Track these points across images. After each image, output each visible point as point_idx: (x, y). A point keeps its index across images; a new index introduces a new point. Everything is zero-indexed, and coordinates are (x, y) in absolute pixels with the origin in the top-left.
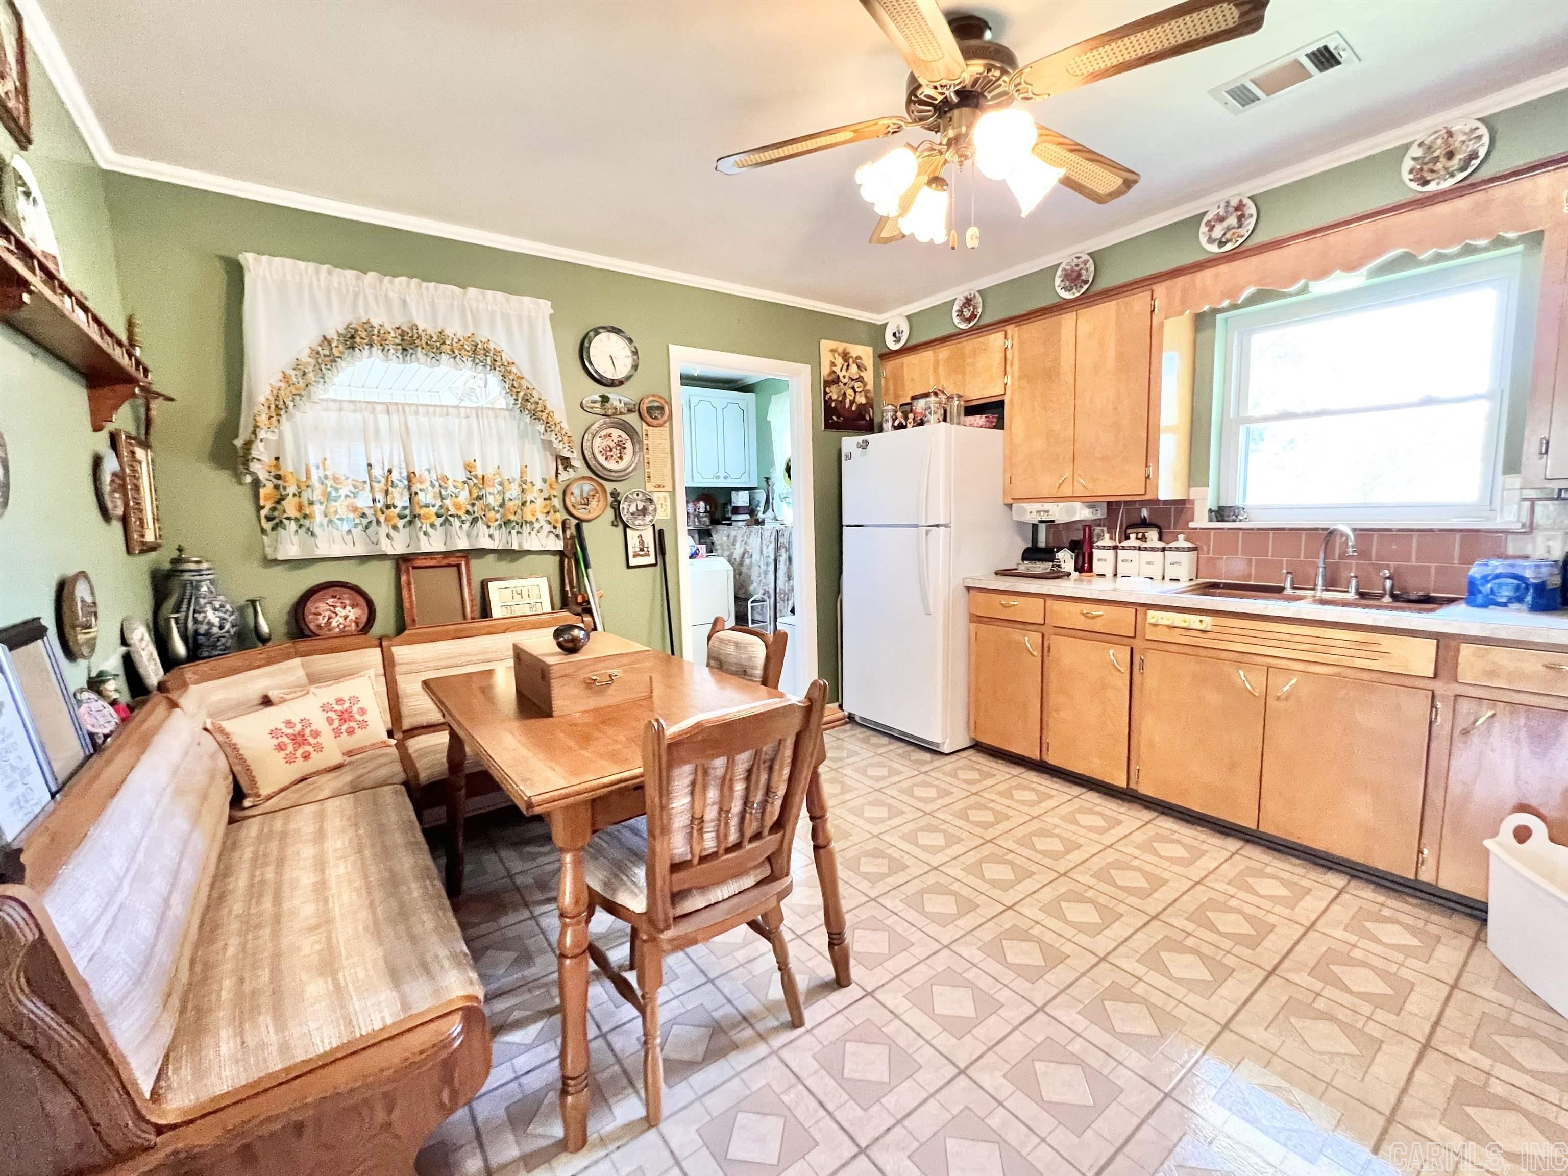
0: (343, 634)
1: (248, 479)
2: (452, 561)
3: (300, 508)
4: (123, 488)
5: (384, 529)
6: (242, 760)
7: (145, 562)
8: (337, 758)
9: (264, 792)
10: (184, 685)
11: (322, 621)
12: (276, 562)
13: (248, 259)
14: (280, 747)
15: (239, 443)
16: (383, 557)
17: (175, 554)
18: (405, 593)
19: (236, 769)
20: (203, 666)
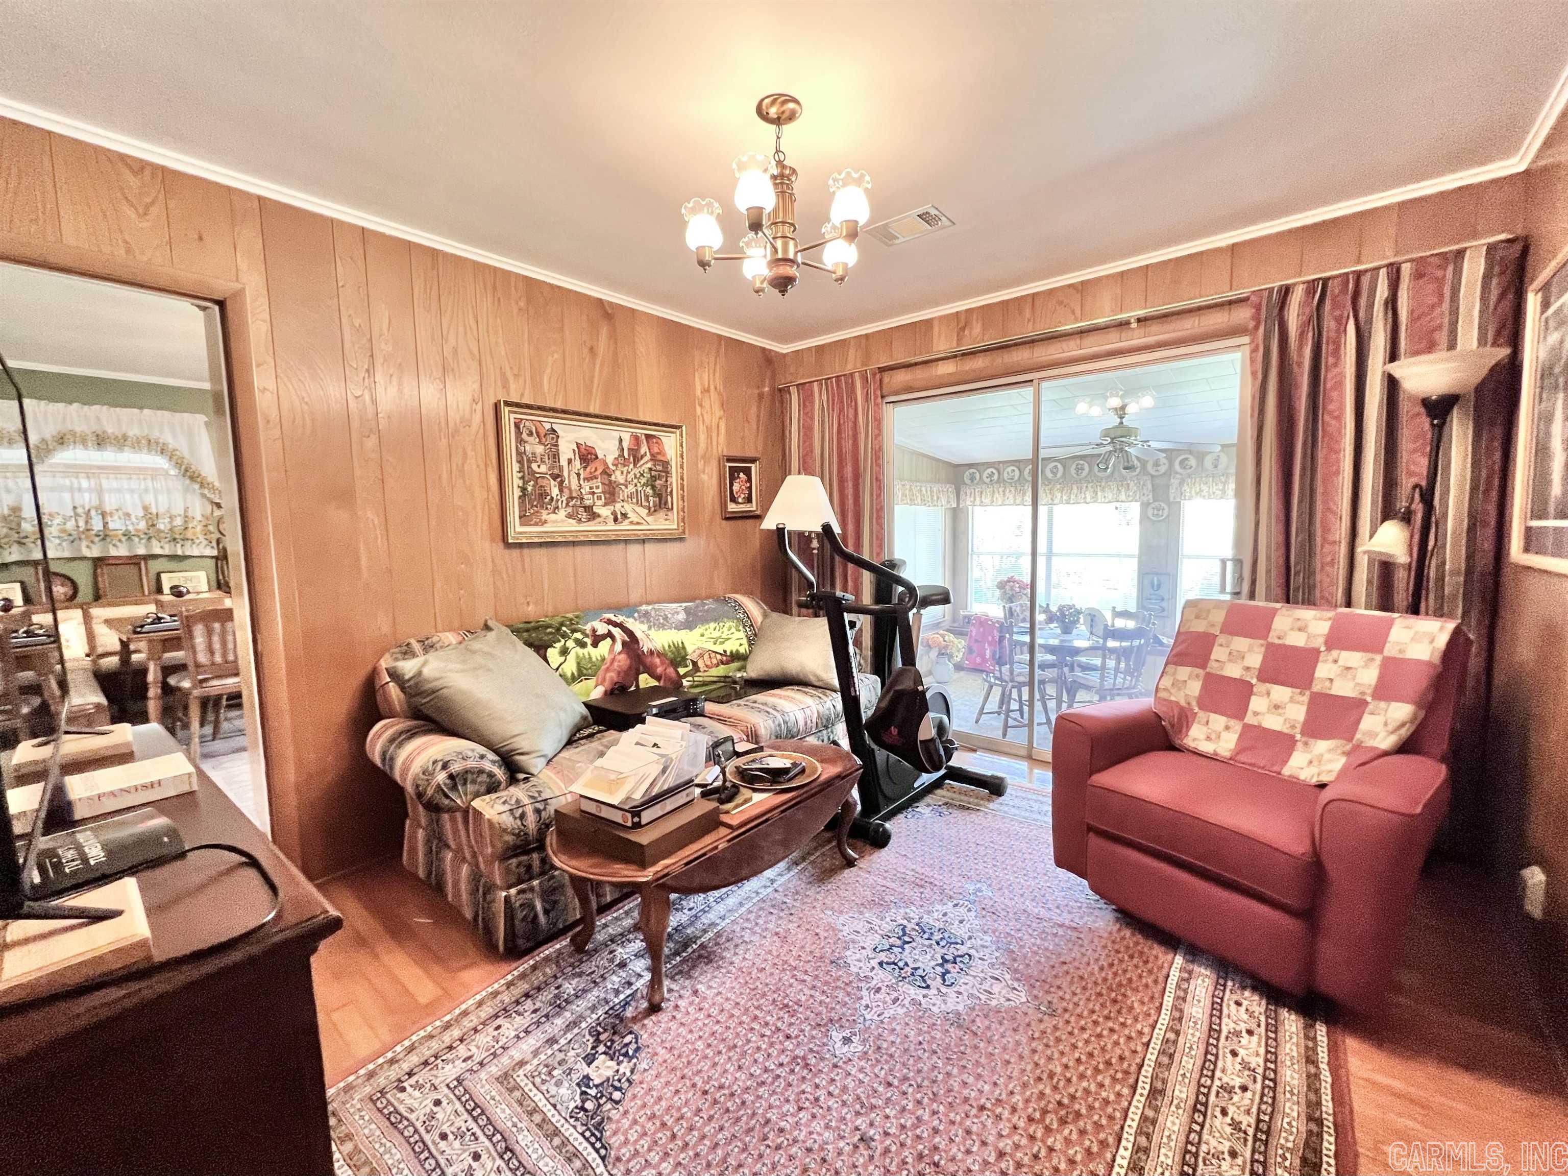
2: (134, 561)
5: (83, 543)
16: (84, 559)
18: (100, 580)
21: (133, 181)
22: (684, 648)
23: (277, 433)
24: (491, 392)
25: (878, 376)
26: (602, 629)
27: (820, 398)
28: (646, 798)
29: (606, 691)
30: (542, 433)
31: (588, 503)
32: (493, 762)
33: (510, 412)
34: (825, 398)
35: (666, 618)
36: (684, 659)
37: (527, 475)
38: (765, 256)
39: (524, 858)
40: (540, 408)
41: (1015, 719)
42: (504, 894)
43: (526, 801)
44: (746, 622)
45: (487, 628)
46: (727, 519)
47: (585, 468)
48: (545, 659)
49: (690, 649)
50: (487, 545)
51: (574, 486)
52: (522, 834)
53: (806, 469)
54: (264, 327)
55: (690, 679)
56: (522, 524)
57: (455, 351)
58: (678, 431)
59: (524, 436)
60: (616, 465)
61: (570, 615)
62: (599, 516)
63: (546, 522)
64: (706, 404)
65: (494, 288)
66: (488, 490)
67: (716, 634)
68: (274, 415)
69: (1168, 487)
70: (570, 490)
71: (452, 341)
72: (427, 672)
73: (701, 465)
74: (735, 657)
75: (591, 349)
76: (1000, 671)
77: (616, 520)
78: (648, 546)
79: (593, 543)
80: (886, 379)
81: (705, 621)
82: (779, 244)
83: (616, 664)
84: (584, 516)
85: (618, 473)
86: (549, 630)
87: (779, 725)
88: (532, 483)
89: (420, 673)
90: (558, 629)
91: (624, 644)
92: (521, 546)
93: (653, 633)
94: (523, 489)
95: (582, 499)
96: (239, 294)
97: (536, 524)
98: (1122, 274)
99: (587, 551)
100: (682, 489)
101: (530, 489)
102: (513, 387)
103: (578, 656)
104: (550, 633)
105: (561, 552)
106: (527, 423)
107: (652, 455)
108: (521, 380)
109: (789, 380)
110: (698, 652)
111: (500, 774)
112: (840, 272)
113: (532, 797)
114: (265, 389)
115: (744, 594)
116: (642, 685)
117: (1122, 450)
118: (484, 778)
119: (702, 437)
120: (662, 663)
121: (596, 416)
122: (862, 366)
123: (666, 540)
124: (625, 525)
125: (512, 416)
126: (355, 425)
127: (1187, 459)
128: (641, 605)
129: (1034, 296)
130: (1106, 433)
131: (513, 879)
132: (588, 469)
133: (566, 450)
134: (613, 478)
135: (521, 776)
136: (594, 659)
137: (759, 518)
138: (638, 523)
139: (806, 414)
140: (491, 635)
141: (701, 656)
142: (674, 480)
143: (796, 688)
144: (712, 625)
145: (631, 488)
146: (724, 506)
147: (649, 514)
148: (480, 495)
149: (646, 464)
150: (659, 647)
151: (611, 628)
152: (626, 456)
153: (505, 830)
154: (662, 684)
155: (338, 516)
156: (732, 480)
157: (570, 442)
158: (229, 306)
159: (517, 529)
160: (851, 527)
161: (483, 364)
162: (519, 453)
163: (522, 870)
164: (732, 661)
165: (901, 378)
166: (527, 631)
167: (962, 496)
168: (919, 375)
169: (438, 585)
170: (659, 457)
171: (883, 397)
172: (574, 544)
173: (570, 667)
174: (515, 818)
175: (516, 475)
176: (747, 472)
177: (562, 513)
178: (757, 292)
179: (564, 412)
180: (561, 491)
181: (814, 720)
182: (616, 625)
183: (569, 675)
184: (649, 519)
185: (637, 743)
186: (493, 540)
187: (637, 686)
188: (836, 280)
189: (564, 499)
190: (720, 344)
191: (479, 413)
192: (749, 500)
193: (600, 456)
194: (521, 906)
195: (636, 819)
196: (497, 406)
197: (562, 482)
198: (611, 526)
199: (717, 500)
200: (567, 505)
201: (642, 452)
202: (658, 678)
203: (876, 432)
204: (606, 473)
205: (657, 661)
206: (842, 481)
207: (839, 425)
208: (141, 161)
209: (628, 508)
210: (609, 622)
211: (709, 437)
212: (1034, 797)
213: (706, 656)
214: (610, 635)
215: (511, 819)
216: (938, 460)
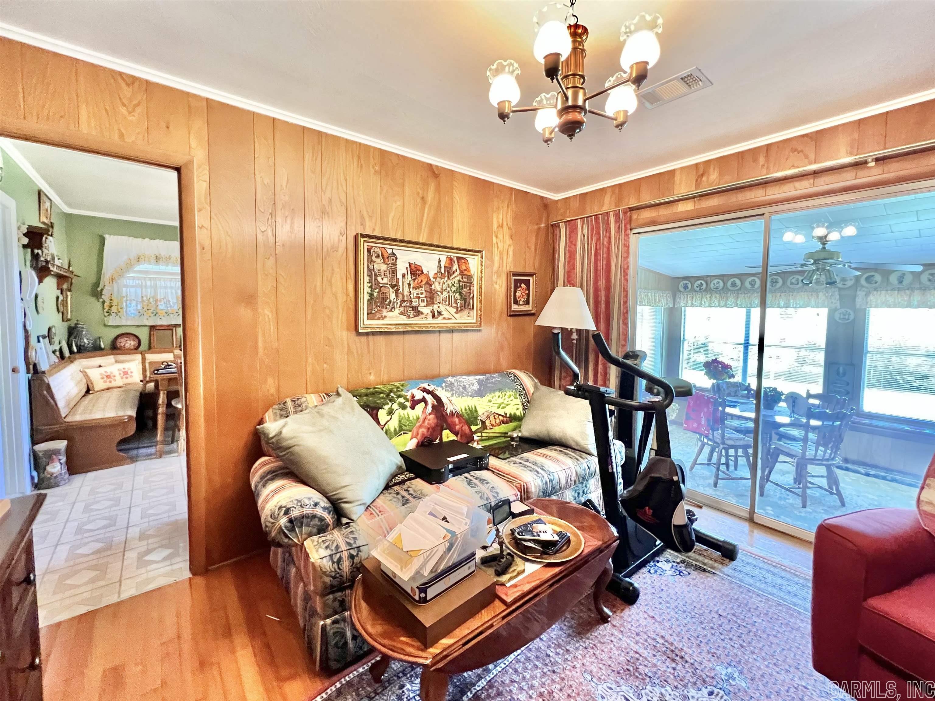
0: (129, 349)
1: (101, 300)
2: (171, 328)
3: (118, 309)
4: (63, 304)
5: (145, 317)
6: (90, 381)
7: (66, 324)
8: (121, 384)
9: (96, 389)
10: (75, 359)
11: (122, 345)
12: (108, 326)
13: (107, 236)
14: (103, 378)
15: (99, 289)
16: (145, 326)
17: (76, 322)
18: (152, 338)
19: (90, 385)
20: (81, 355)
21: (127, 92)
22: (476, 411)
23: (208, 256)
24: (353, 228)
25: (629, 214)
26: (419, 395)
27: (582, 230)
28: (433, 575)
29: (418, 443)
30: (386, 255)
31: (414, 304)
32: (324, 508)
33: (365, 241)
34: (585, 231)
35: (464, 388)
36: (476, 418)
37: (374, 284)
38: (556, 107)
39: (339, 594)
40: (385, 239)
41: (723, 472)
42: (322, 623)
43: (343, 547)
44: (523, 393)
45: (338, 394)
46: (510, 316)
47: (414, 280)
48: (376, 419)
49: (480, 412)
50: (345, 333)
51: (406, 292)
52: (336, 576)
53: (570, 282)
54: (205, 185)
55: (479, 434)
56: (368, 319)
57: (330, 200)
58: (480, 255)
59: (374, 258)
60: (436, 278)
61: (397, 384)
62: (422, 313)
63: (385, 317)
64: (500, 236)
65: (359, 157)
66: (347, 295)
67: (500, 401)
68: (207, 243)
69: (855, 296)
70: (403, 295)
71: (328, 194)
72: (286, 433)
73: (495, 278)
74: (513, 418)
75: (423, 198)
76: (713, 435)
77: (433, 316)
78: (455, 335)
79: (417, 332)
80: (635, 217)
81: (493, 391)
82: (570, 93)
83: (427, 422)
84: (411, 313)
85: (437, 284)
86: (382, 395)
87: (546, 483)
88: (377, 290)
89: (280, 433)
90: (388, 395)
91: (433, 407)
92: (367, 334)
93: (454, 399)
94: (371, 295)
95: (411, 301)
96: (190, 162)
97: (379, 319)
98: (860, 122)
99: (413, 337)
100: (481, 295)
101: (375, 294)
102: (368, 223)
103: (400, 416)
104: (383, 398)
105: (395, 338)
106: (376, 249)
107: (461, 271)
108: (374, 220)
109: (559, 218)
110: (486, 414)
111: (329, 518)
112: (621, 119)
113: (349, 544)
114: (202, 226)
115: (521, 369)
116: (445, 439)
117: (824, 269)
118: (316, 522)
119: (497, 258)
120: (460, 423)
121: (423, 244)
122: (616, 207)
123: (467, 331)
124: (440, 320)
125: (366, 244)
126: (261, 250)
127: (873, 276)
128: (447, 376)
129: (768, 146)
130: (810, 255)
131: (330, 611)
132: (416, 281)
133: (402, 268)
134: (433, 287)
135: (344, 520)
136: (411, 418)
137: (534, 315)
138: (449, 319)
139: (571, 242)
140: (339, 400)
141: (488, 417)
142: (475, 289)
143: (559, 449)
144: (497, 394)
145: (445, 294)
146: (509, 307)
147: (457, 312)
148: (342, 298)
149: (456, 277)
150: (458, 410)
151: (425, 394)
152: (443, 272)
153: (324, 573)
154: (459, 439)
155: (244, 312)
156: (516, 287)
157: (404, 262)
158: (183, 171)
159: (365, 323)
160: (602, 325)
161: (349, 209)
162: (369, 270)
163: (337, 604)
164: (511, 422)
165: (647, 214)
166: (366, 395)
167: (678, 300)
168: (663, 212)
169: (310, 360)
170: (466, 273)
171: (631, 229)
172: (404, 333)
173: (393, 425)
174: (333, 563)
175: (367, 285)
176: (527, 283)
177: (397, 311)
178: (546, 141)
179: (401, 241)
180: (397, 296)
181: (573, 479)
182: (428, 392)
183: (392, 430)
184: (457, 316)
185: (431, 514)
186: (348, 329)
187: (441, 439)
188: (617, 126)
189: (399, 301)
190: (511, 194)
191: (344, 241)
192: (528, 303)
193: (425, 272)
194: (335, 633)
195: (423, 595)
196: (356, 237)
197: (398, 289)
198: (430, 320)
199: (505, 301)
200: (401, 305)
201: (454, 269)
202: (456, 434)
203: (626, 255)
204: (429, 283)
205: (457, 420)
206: (597, 290)
207: (596, 249)
208: (133, 77)
209: (442, 308)
210: (425, 390)
211: (501, 258)
212: (765, 566)
213: (492, 418)
214: (424, 400)
215: (330, 563)
216: (661, 274)
